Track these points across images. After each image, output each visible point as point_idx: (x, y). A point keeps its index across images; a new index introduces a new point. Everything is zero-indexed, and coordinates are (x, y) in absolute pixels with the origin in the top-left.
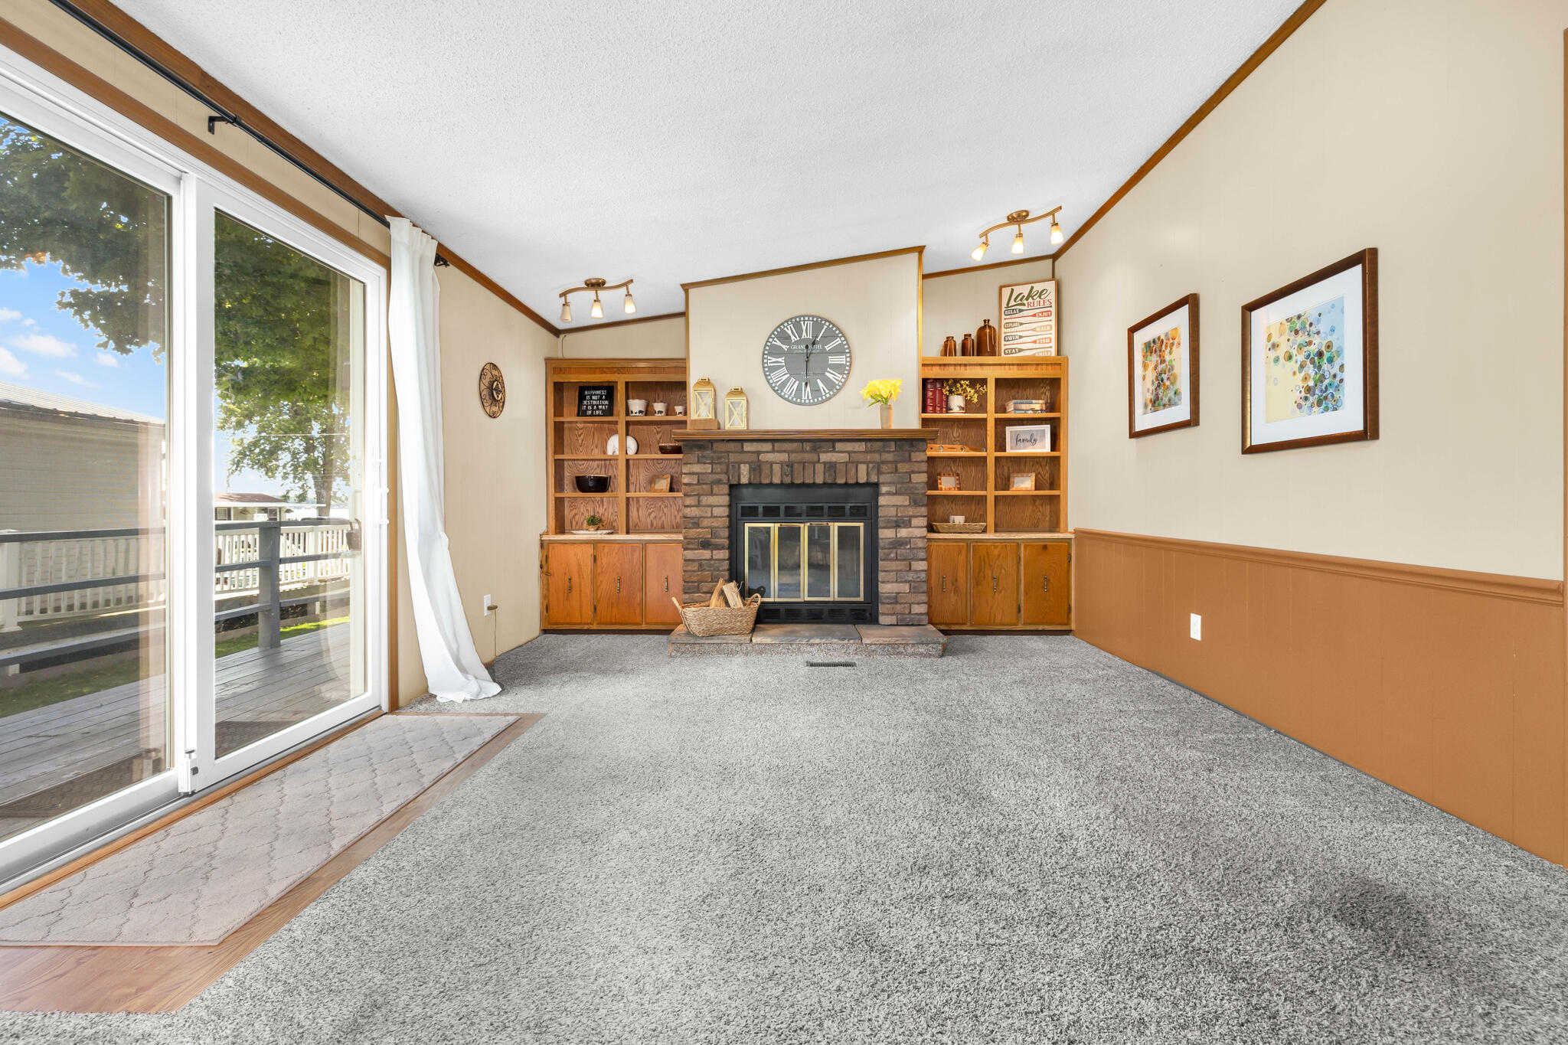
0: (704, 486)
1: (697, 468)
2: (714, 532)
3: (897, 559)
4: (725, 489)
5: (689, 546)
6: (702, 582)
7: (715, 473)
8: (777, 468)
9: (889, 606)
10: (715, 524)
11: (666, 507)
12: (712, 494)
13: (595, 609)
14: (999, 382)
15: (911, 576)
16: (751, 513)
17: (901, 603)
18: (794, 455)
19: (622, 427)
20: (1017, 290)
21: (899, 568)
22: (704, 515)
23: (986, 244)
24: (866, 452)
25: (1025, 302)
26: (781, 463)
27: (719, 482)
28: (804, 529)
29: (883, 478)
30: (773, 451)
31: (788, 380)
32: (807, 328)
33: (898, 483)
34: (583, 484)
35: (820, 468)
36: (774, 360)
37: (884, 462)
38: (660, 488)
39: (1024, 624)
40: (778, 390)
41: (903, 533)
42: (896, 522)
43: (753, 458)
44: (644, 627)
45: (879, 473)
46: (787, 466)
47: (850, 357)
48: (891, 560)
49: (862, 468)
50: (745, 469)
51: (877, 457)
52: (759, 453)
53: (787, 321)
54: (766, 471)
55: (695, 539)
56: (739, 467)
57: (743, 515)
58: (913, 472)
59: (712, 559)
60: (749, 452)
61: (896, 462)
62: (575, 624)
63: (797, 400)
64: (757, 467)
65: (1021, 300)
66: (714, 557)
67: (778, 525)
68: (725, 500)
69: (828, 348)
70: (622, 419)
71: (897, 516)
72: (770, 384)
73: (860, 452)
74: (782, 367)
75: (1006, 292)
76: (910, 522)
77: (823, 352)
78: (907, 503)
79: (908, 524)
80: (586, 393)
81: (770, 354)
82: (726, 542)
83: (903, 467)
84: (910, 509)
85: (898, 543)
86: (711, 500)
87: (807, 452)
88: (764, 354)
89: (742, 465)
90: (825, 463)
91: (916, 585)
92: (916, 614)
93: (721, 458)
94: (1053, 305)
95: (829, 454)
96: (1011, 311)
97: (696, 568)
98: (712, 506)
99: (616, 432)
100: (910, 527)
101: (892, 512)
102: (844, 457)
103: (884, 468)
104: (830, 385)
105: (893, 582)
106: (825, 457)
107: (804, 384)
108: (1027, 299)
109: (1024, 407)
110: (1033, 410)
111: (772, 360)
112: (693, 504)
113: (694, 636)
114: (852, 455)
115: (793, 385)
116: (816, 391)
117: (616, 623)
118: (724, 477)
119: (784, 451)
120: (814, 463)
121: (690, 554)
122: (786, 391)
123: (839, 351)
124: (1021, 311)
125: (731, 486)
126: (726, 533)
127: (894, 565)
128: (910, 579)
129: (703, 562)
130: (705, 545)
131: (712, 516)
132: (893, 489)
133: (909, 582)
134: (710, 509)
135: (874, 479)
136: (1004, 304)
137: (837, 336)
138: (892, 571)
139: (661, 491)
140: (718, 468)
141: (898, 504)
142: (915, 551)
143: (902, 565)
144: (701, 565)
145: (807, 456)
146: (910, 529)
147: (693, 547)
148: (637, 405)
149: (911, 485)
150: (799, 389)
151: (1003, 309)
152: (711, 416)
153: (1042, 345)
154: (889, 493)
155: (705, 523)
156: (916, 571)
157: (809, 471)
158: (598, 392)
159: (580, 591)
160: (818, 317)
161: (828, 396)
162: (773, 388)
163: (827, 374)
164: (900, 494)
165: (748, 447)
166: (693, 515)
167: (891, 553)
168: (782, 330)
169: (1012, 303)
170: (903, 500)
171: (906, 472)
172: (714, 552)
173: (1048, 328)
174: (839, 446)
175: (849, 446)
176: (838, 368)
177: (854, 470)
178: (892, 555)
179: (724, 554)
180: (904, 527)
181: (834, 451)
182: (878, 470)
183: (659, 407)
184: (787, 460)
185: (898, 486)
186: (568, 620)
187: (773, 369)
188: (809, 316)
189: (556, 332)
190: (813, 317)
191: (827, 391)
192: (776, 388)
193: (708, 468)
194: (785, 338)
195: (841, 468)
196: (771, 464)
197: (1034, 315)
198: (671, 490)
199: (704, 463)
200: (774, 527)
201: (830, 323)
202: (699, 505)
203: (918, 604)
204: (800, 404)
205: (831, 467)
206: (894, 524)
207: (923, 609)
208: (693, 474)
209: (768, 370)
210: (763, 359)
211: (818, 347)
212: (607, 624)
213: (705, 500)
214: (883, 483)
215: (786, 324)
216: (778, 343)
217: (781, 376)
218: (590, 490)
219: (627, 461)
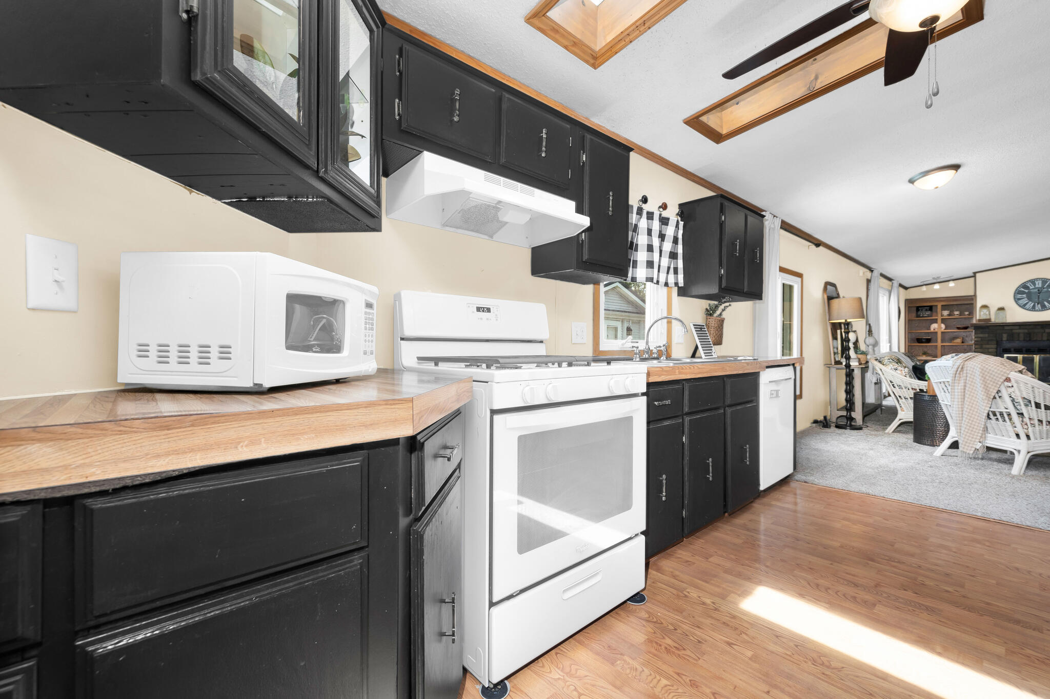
0: (984, 342)
1: (981, 335)
4: (995, 342)
7: (990, 337)
8: (1022, 335)
12: (988, 344)
16: (1007, 351)
18: (1031, 330)
19: (939, 321)
26: (1024, 333)
27: (991, 340)
28: (1037, 357)
30: (1020, 329)
31: (1028, 302)
32: (1039, 282)
34: (919, 341)
35: (1045, 334)
36: (1021, 295)
40: (1023, 306)
43: (1009, 331)
50: (1005, 335)
52: (1012, 330)
54: (1016, 336)
56: (1002, 335)
57: (1003, 351)
60: (1007, 330)
63: (1033, 309)
64: (1011, 335)
67: (1022, 355)
68: (995, 346)
70: (938, 317)
72: (1018, 305)
74: (1025, 298)
80: (920, 309)
81: (1018, 293)
86: (988, 346)
87: (1038, 329)
88: (1015, 294)
93: (993, 332)
98: (988, 349)
99: (935, 323)
107: (1037, 303)
111: (1019, 296)
112: (979, 348)
115: (1031, 305)
116: (1044, 306)
118: (994, 338)
119: (1026, 329)
120: (1042, 333)
122: (1027, 307)
125: (998, 342)
139: (958, 343)
140: (991, 335)
148: (946, 313)
150: (1034, 306)
152: (986, 318)
157: (1039, 335)
160: (1045, 279)
162: (1020, 306)
165: (1006, 328)
168: (1025, 285)
183: (957, 313)
184: (1027, 332)
187: (1019, 299)
188: (1040, 279)
189: (906, 288)
190: (1042, 279)
193: (987, 335)
194: (1027, 288)
196: (1019, 334)
198: (963, 342)
199: (984, 334)
200: (1020, 356)
202: (981, 348)
204: (1035, 311)
208: (979, 337)
209: (1017, 300)
210: (1015, 296)
211: (1046, 290)
213: (984, 346)
215: (1027, 282)
216: (1023, 290)
217: (1025, 301)
218: (922, 342)
219: (942, 333)
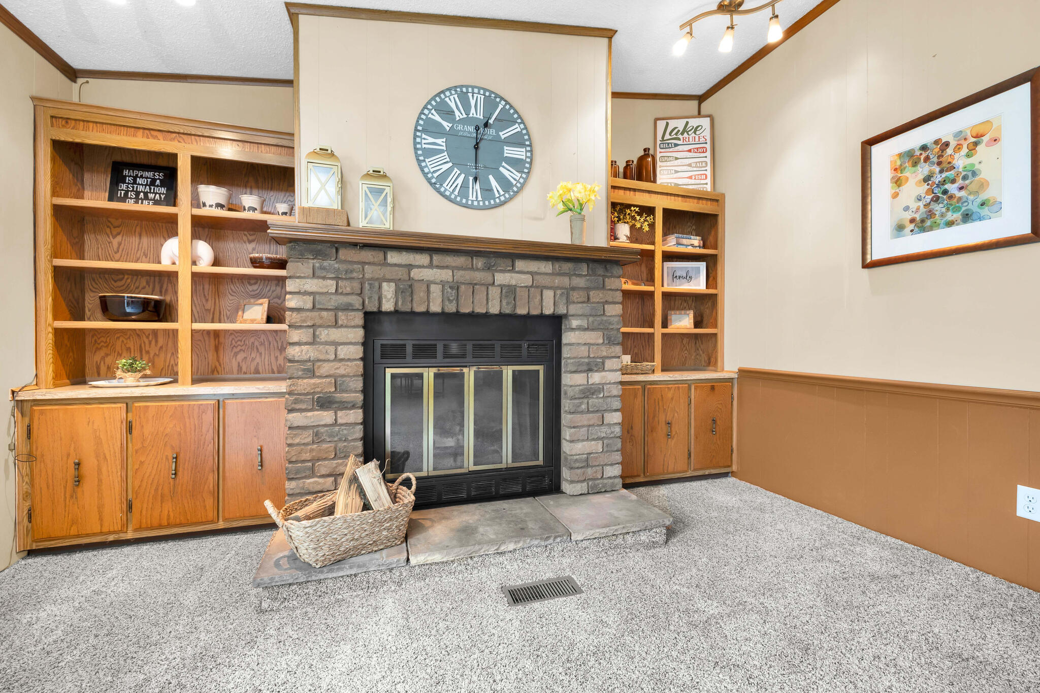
0: (324, 314)
1: (312, 285)
2: (338, 382)
3: (588, 411)
4: (359, 319)
5: (298, 406)
6: (318, 460)
7: (342, 294)
8: (435, 290)
9: (579, 471)
10: (342, 371)
11: (262, 344)
12: (336, 325)
13: (130, 507)
14: (667, 213)
15: (603, 431)
16: (395, 354)
17: (592, 467)
18: (461, 273)
19: (185, 226)
20: (673, 124)
21: (591, 423)
22: (322, 357)
23: (690, 33)
24: (553, 274)
25: (680, 136)
26: (443, 283)
27: (347, 308)
28: (470, 375)
29: (573, 309)
30: (431, 266)
31: (449, 171)
32: (476, 101)
33: (590, 315)
34: (113, 309)
35: (494, 292)
36: (431, 140)
37: (573, 289)
38: (253, 317)
39: (695, 470)
40: (436, 184)
41: (596, 378)
42: (588, 364)
43: (401, 273)
44: (221, 525)
45: (568, 302)
46: (451, 288)
47: (531, 151)
48: (582, 412)
49: (548, 295)
50: (388, 290)
51: (565, 281)
52: (410, 267)
53: (449, 89)
54: (420, 294)
55: (308, 394)
56: (380, 287)
57: (383, 356)
58: (607, 302)
59: (336, 423)
60: (395, 265)
61: (588, 289)
62: (88, 535)
63: (460, 200)
64: (407, 288)
65: (676, 134)
66: (340, 421)
67: (435, 370)
68: (359, 334)
69: (503, 135)
70: (184, 212)
71: (589, 356)
72: (425, 174)
73: (546, 274)
74: (442, 151)
75: (661, 125)
76: (603, 363)
77: (497, 140)
78: (601, 341)
79: (601, 367)
80: (126, 172)
81: (424, 131)
82: (359, 397)
83: (596, 296)
84: (603, 348)
85: (589, 392)
86: (335, 334)
87: (478, 269)
88: (416, 130)
89: (385, 285)
90: (502, 287)
91: (610, 441)
92: (610, 478)
93: (351, 272)
94: (708, 141)
95: (508, 275)
96: (666, 145)
97: (310, 439)
98: (336, 344)
99: (174, 233)
100: (603, 370)
101: (583, 351)
102: (526, 280)
103: (575, 296)
104: (506, 184)
105: (583, 440)
106: (502, 278)
107: (471, 179)
108: (682, 134)
109: (685, 241)
110: (692, 245)
111: (428, 140)
112: (304, 340)
113: (307, 567)
114: (537, 277)
115: (457, 179)
116: (487, 190)
117: (169, 526)
118: (356, 301)
119: (447, 267)
120: (488, 285)
121: (297, 419)
122: (447, 187)
123: (518, 141)
124: (676, 145)
125: (367, 315)
126: (359, 384)
127: (584, 419)
128: (603, 435)
129: (322, 430)
130: (324, 403)
131: (336, 359)
132: (584, 323)
133: (602, 439)
134: (331, 349)
135: (562, 310)
136: (659, 137)
137: (515, 122)
138: (583, 426)
139: (253, 321)
140: (346, 286)
141: (592, 341)
142: (609, 399)
143: (594, 418)
144: (317, 434)
145: (479, 276)
146: (603, 373)
147: (304, 406)
148: (213, 195)
149: (605, 318)
150: (465, 186)
151: (658, 142)
152: (336, 205)
153: (698, 182)
154: (579, 328)
155: (325, 369)
156: (609, 425)
157: (481, 295)
158: (146, 174)
159: (100, 481)
160: (491, 92)
161: (502, 198)
162: (429, 180)
163: (501, 169)
164: (593, 330)
165: (393, 258)
166: (305, 357)
167: (581, 403)
168: (443, 100)
169: (667, 136)
170: (595, 337)
171: (598, 303)
172: (340, 414)
173: (704, 164)
174: (520, 264)
175: (534, 266)
176: (516, 163)
177: (539, 297)
178: (584, 407)
179: (357, 415)
180: (596, 371)
181: (513, 270)
182: (567, 298)
183: (249, 199)
184: (450, 279)
185: (591, 319)
186: (73, 531)
187: (428, 153)
188: (479, 88)
189: (72, 74)
190: (485, 90)
191: (502, 193)
192: (433, 181)
193: (331, 285)
194: (447, 113)
195: (522, 294)
196: (428, 284)
197: (690, 151)
198: (270, 320)
199: (324, 278)
200: (429, 375)
201: (507, 103)
202: (314, 342)
203: (612, 465)
204: (466, 206)
205: (510, 291)
206: (585, 368)
207: (616, 471)
208: (306, 293)
209: (422, 155)
210: (415, 137)
211: (491, 132)
212: (152, 528)
213: (324, 334)
214: (573, 316)
215: (448, 93)
216: (437, 118)
217: (439, 164)
218: (126, 318)
219: (195, 275)
